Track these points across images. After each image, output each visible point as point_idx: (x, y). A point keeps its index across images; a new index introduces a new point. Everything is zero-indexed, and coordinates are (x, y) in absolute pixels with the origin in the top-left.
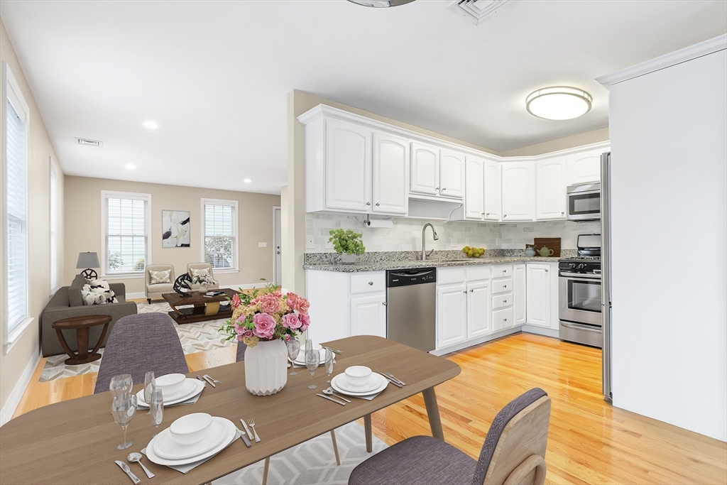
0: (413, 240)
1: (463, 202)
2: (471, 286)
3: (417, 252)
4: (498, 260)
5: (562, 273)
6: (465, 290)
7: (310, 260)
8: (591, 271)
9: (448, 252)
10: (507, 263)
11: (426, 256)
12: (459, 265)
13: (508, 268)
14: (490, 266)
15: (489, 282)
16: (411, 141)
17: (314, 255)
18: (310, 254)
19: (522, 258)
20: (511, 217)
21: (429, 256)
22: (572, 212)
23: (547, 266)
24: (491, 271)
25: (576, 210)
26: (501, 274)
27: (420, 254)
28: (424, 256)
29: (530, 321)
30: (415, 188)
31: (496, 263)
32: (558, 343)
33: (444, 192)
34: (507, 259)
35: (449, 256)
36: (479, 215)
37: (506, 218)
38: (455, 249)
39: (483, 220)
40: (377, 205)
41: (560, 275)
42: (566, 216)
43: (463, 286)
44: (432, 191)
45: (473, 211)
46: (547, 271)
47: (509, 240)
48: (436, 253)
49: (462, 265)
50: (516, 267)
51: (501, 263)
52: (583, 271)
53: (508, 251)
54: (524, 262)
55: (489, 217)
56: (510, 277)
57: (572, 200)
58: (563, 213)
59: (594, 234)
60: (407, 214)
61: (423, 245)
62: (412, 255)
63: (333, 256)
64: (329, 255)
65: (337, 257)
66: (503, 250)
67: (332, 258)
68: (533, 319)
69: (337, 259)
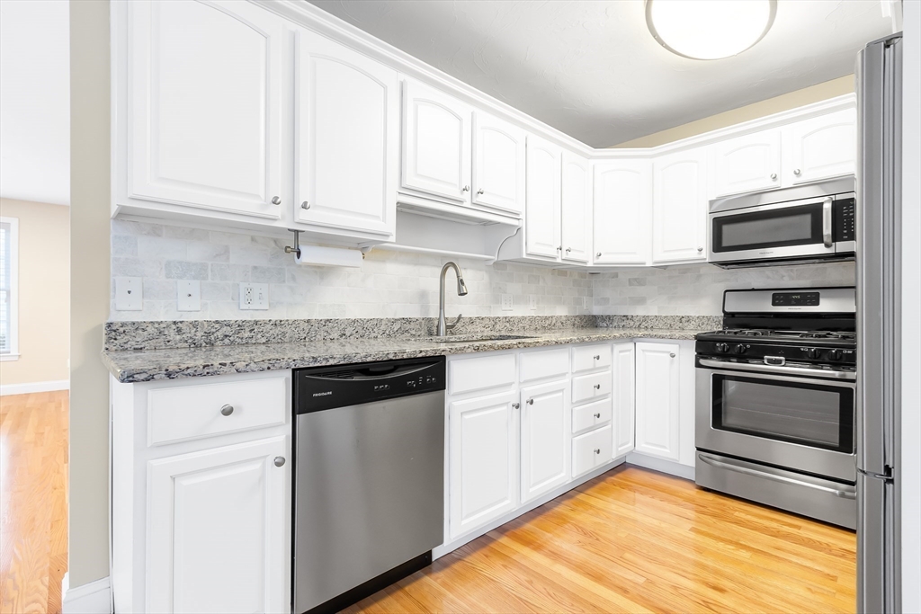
0: (423, 295)
1: (521, 224)
2: (528, 391)
3: (430, 320)
4: (584, 334)
5: (702, 362)
6: (516, 402)
7: (121, 340)
8: (760, 358)
9: (495, 320)
10: (602, 341)
11: (447, 327)
12: (502, 348)
13: (603, 351)
14: (570, 348)
15: (567, 380)
16: (403, 76)
17: (137, 326)
18: (123, 325)
19: (628, 332)
20: (611, 257)
21: (453, 326)
22: (718, 246)
23: (673, 348)
24: (571, 357)
25: (725, 244)
26: (590, 363)
27: (436, 323)
28: (443, 328)
29: (642, 447)
30: (411, 181)
31: (582, 343)
32: (693, 492)
33: (481, 199)
34: (601, 333)
35: (497, 327)
36: (552, 252)
37: (601, 260)
38: (509, 314)
39: (559, 261)
40: (305, 206)
41: (698, 365)
42: (707, 254)
43: (511, 395)
44: (454, 192)
45: (540, 242)
46: (673, 356)
47: (605, 301)
48: (472, 321)
49: (510, 348)
50: (618, 348)
51: (591, 343)
52: (742, 358)
53: (604, 318)
54: (632, 339)
55: (571, 256)
56: (607, 367)
57: (719, 224)
58: (700, 250)
59: (753, 290)
60: (393, 239)
61: (442, 307)
62: (418, 326)
63: (202, 329)
64: (191, 326)
65: (214, 330)
66: (595, 316)
67: (199, 334)
68: (647, 443)
69: (215, 335)
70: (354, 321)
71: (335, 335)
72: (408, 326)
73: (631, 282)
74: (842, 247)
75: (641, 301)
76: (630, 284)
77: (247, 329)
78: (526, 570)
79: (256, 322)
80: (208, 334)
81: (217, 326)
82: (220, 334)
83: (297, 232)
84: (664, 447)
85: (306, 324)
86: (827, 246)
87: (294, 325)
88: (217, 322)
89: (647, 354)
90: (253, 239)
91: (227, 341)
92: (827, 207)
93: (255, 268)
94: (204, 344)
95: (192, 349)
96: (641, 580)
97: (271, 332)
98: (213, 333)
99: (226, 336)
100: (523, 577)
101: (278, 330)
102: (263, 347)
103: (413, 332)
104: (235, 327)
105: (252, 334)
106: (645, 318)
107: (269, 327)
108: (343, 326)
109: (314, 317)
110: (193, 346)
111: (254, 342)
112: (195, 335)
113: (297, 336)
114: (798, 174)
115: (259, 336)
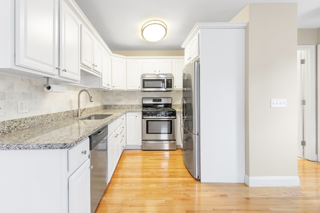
0: (71, 102)
1: (100, 76)
3: (75, 110)
9: (87, 109)
11: (81, 113)
16: (81, 22)
20: (116, 88)
22: (144, 87)
23: (136, 114)
27: (77, 111)
28: (79, 113)
29: (128, 143)
30: (83, 61)
33: (95, 68)
35: (88, 112)
37: (114, 88)
38: (90, 107)
40: (65, 70)
41: (143, 118)
42: (141, 88)
43: (114, 133)
44: (91, 66)
46: (136, 116)
47: (109, 100)
53: (108, 106)
55: (109, 87)
57: (144, 81)
58: (139, 87)
59: (148, 98)
60: (79, 82)
61: (79, 106)
62: (71, 114)
63: (7, 124)
64: (2, 124)
65: (11, 125)
66: (105, 105)
67: (6, 127)
68: (130, 142)
69: (11, 127)
70: (55, 114)
71: (50, 121)
72: (68, 114)
73: (117, 94)
74: (169, 89)
75: (120, 100)
76: (117, 95)
77: (23, 123)
78: (126, 183)
79: (26, 119)
80: (9, 127)
81: (12, 123)
82: (13, 127)
83: (48, 78)
84: (134, 142)
85: (41, 117)
86: (165, 89)
87: (38, 118)
88: (12, 121)
89: (129, 116)
90: (22, 80)
91: (16, 129)
92: (165, 80)
93: (23, 93)
94: (7, 132)
95: (3, 136)
96: (151, 173)
97: (31, 122)
98: (11, 126)
99: (15, 127)
100: (128, 185)
101: (32, 122)
102: (28, 130)
103: (70, 116)
104: (19, 122)
105: (24, 124)
106: (122, 105)
107: (30, 120)
108: (52, 117)
109: (43, 114)
110: (3, 134)
111: (25, 128)
112: (4, 128)
113: (38, 123)
114: (159, 71)
115: (27, 125)
